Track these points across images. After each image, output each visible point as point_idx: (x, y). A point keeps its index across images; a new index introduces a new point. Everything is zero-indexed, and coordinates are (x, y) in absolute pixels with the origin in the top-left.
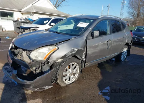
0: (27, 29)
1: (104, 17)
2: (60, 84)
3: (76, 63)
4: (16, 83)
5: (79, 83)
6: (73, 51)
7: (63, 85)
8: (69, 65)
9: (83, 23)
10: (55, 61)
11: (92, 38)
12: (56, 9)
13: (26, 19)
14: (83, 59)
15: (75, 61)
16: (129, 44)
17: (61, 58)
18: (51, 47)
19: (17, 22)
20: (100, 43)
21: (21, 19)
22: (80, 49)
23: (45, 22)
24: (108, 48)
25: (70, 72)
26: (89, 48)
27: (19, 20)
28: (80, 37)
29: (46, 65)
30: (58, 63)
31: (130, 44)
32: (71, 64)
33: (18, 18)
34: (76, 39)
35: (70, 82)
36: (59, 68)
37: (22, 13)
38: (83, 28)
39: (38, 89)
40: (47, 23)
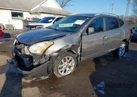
0: (33, 27)
1: (100, 15)
2: (56, 75)
3: (71, 57)
4: (17, 73)
5: (74, 75)
6: (68, 46)
7: (59, 76)
8: (65, 59)
9: (79, 20)
10: (51, 55)
11: (86, 34)
12: (61, 9)
13: (34, 19)
14: (78, 54)
15: (70, 55)
16: (127, 41)
17: (56, 52)
18: (47, 42)
19: (25, 21)
20: (95, 39)
21: (29, 19)
22: (75, 44)
23: (50, 21)
24: (103, 44)
25: (65, 64)
26: (84, 43)
27: (28, 19)
28: (76, 33)
29: (43, 58)
30: (54, 56)
31: (129, 40)
32: (66, 58)
33: (27, 18)
34: (72, 35)
35: (66, 74)
36: (55, 61)
37: (31, 13)
38: (79, 25)
39: (35, 78)
40: (51, 22)
